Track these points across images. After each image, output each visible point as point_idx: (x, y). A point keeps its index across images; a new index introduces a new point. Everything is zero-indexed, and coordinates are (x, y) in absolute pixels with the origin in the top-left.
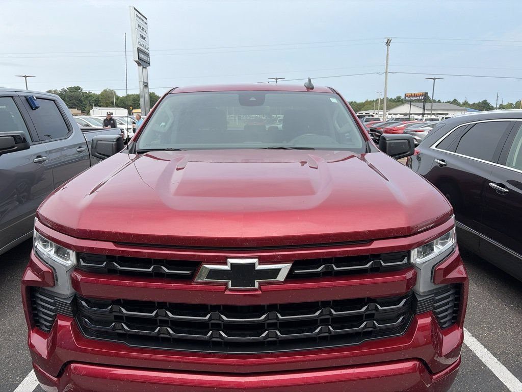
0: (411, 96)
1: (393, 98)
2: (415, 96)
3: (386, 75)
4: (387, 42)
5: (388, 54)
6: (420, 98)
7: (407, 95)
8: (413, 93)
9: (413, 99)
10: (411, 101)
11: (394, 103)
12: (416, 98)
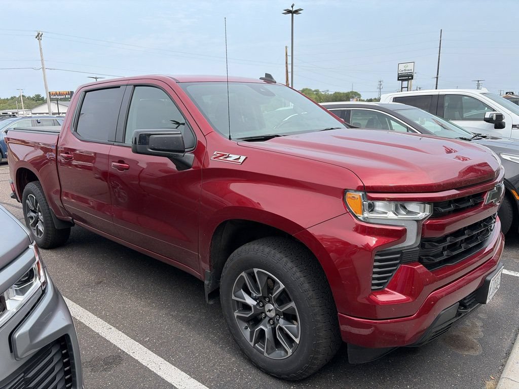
0: (56, 94)
1: (32, 97)
2: (60, 94)
3: (44, 71)
4: (38, 36)
5: (41, 49)
6: (67, 96)
7: (51, 93)
8: (58, 91)
9: (59, 97)
10: (57, 100)
11: (34, 102)
12: (62, 97)
